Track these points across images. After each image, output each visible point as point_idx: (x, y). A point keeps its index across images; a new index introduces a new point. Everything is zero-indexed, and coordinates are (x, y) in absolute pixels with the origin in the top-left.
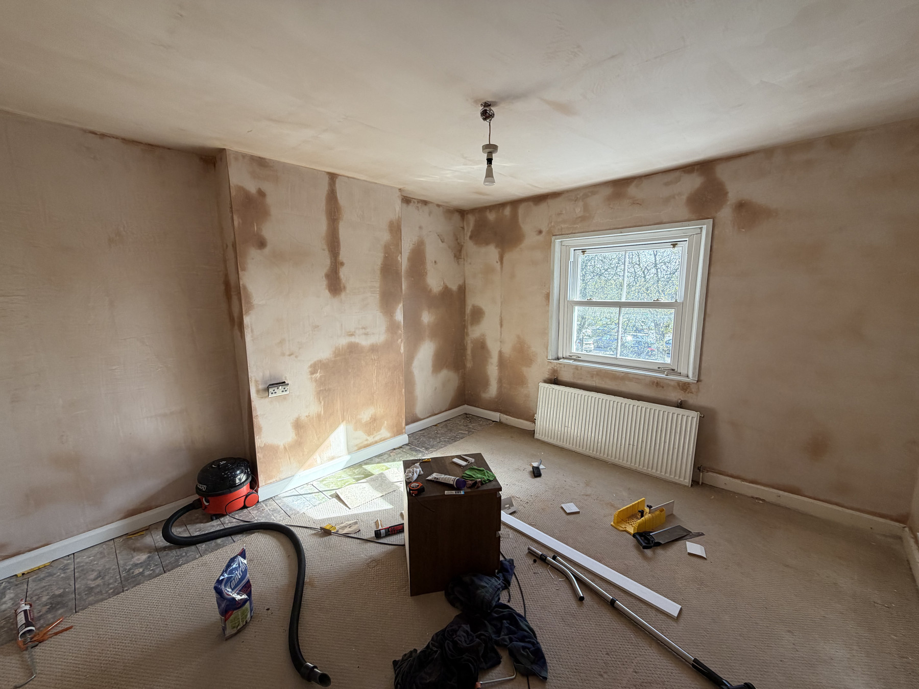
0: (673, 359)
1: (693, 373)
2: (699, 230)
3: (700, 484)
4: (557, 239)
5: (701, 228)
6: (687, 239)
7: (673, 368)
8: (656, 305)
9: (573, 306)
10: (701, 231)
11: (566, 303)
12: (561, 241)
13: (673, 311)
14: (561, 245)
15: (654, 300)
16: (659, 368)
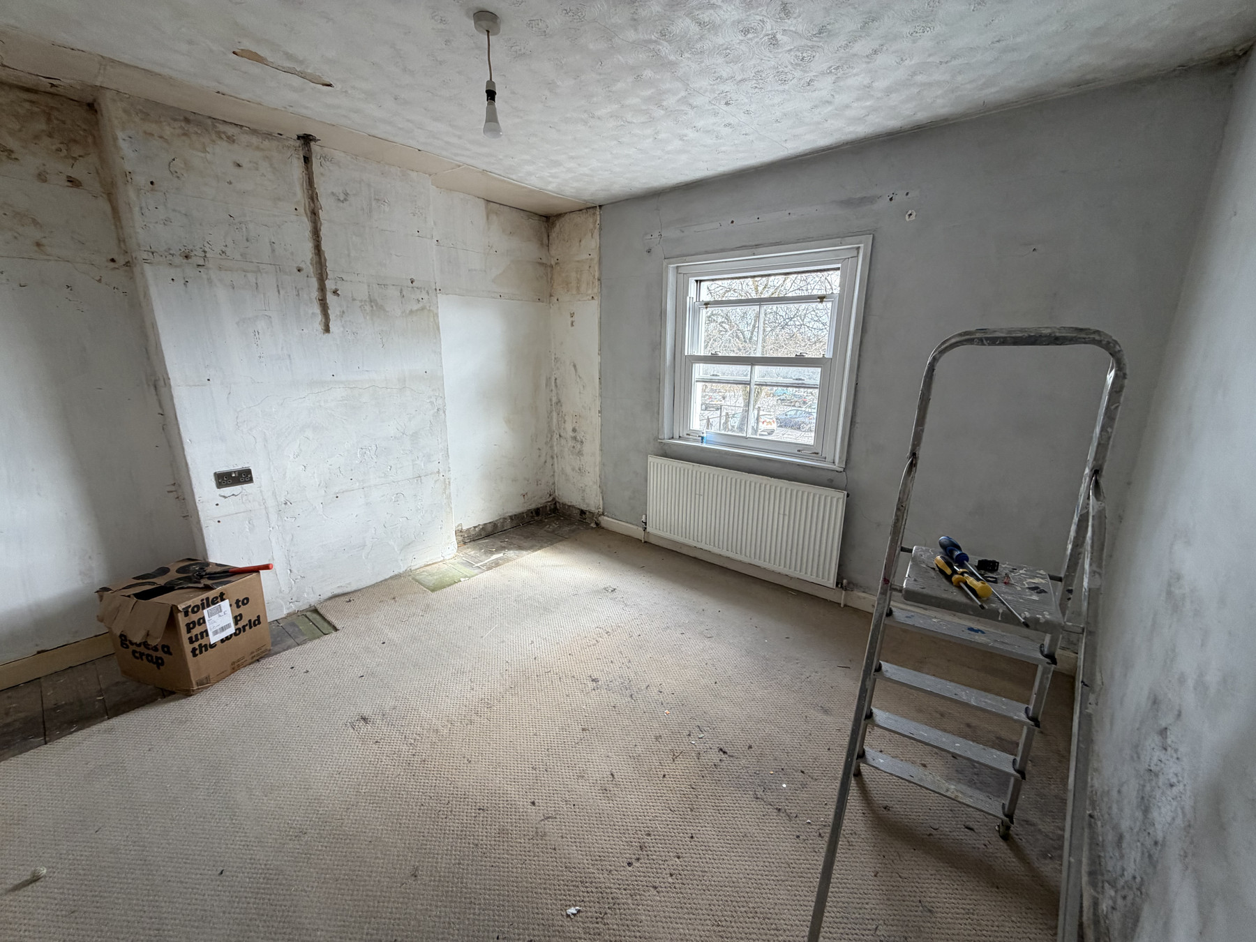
0: (817, 438)
1: (840, 458)
2: (856, 252)
3: (842, 606)
4: (670, 264)
5: (858, 248)
6: (839, 265)
7: (816, 451)
8: (800, 361)
9: (692, 363)
10: (858, 253)
11: (683, 358)
12: (677, 267)
13: (819, 370)
14: (677, 273)
15: (796, 355)
16: (799, 451)
